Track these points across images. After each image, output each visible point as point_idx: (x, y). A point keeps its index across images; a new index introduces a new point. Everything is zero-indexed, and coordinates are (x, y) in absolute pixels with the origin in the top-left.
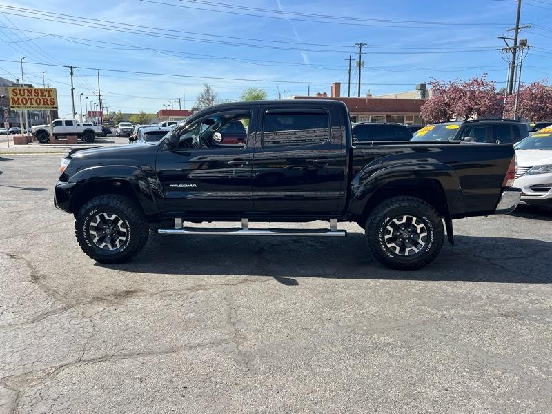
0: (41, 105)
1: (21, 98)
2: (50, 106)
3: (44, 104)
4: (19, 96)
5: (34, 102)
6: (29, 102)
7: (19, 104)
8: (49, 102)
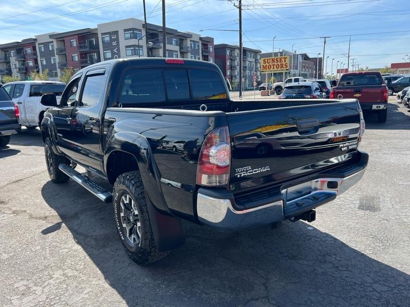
0: (279, 69)
1: (268, 65)
2: (284, 69)
3: (281, 68)
4: (267, 64)
5: (275, 67)
6: (272, 67)
7: (266, 69)
8: (284, 66)
